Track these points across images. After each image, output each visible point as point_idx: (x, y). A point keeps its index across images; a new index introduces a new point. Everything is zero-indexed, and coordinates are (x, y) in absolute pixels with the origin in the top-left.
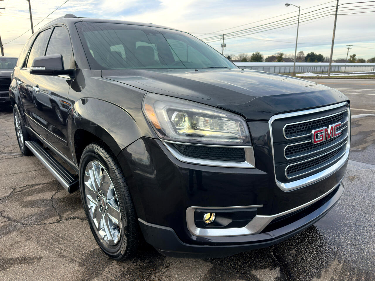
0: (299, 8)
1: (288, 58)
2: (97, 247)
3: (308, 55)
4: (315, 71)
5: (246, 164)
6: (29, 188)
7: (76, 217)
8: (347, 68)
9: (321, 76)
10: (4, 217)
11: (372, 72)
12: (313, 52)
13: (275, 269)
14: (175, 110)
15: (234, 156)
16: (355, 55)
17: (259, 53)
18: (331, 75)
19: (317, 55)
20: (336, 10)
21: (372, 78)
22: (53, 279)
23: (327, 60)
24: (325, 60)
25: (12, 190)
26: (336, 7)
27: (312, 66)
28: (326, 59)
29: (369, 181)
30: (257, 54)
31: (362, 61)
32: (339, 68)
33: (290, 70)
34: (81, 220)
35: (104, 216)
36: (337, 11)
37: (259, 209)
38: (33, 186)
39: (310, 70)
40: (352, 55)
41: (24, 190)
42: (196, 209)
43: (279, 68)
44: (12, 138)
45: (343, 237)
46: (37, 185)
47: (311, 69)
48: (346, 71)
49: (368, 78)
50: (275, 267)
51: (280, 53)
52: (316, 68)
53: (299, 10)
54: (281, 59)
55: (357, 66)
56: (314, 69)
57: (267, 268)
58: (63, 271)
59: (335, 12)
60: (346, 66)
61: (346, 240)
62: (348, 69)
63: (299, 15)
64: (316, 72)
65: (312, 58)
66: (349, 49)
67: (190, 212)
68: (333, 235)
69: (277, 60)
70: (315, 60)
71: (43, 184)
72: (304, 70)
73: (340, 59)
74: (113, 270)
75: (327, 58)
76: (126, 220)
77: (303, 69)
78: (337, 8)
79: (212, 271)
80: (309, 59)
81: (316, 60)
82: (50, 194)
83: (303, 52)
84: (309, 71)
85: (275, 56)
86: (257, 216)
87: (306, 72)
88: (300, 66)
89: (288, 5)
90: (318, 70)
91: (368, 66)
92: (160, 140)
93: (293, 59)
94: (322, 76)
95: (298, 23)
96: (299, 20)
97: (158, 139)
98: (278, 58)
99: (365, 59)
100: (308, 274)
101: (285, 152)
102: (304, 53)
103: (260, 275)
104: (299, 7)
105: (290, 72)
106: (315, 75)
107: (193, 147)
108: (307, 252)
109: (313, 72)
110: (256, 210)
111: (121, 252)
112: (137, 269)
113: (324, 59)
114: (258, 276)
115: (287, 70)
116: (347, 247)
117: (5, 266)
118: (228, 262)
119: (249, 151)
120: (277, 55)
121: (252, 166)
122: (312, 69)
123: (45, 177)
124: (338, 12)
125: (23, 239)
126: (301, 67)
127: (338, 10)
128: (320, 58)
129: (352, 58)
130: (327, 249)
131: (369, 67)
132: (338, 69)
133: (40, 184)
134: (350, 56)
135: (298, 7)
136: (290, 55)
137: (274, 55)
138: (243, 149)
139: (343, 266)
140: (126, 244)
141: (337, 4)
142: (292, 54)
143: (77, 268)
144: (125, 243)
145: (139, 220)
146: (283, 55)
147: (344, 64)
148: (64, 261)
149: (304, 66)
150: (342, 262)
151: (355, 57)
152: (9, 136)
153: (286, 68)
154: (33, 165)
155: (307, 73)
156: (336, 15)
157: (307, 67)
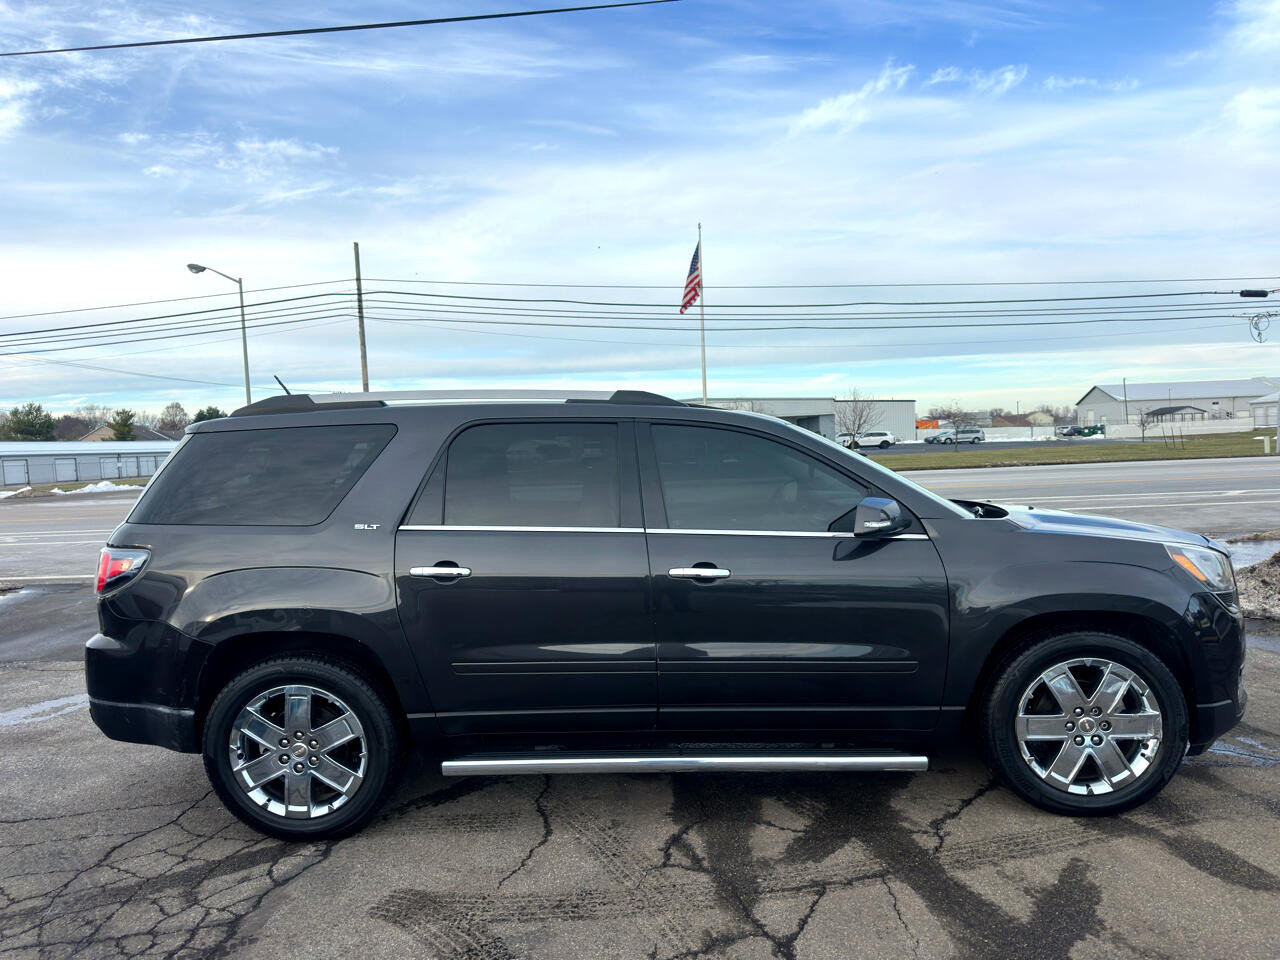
0: (238, 285)
12: (214, 407)
17: (39, 409)
30: (29, 413)
36: (360, 308)
51: (120, 410)
54: (125, 429)
63: (242, 307)
69: (113, 434)
83: (182, 405)
89: (197, 269)
92: (1211, 594)
95: (244, 328)
96: (243, 321)
97: (1209, 592)
98: (117, 427)
102: (187, 410)
135: (235, 280)
141: (359, 289)
146: (132, 416)
153: (141, 459)
156: (361, 317)
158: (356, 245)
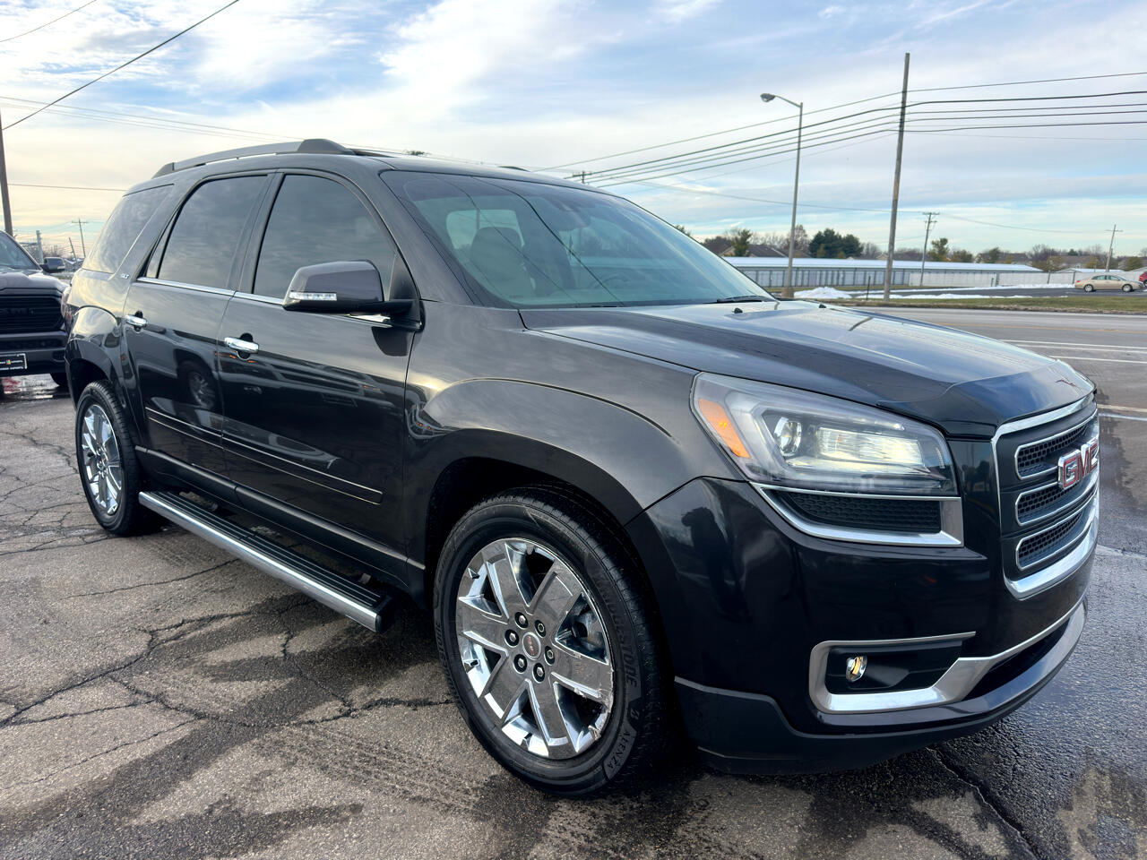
0: (799, 109)
1: (763, 246)
2: (496, 770)
3: (819, 238)
4: (840, 283)
5: (944, 538)
6: (196, 629)
7: (391, 700)
8: (926, 275)
9: (865, 297)
10: (176, 709)
11: (994, 288)
12: (831, 229)
13: (963, 796)
14: (779, 414)
15: (910, 520)
16: (944, 241)
18: (892, 297)
19: (843, 236)
20: (899, 117)
21: (1002, 306)
22: (425, 854)
23: (871, 252)
24: (864, 251)
25: (147, 637)
26: (900, 110)
27: (833, 269)
28: (868, 249)
29: (1098, 583)
31: (964, 257)
32: (906, 276)
33: (770, 281)
34: (409, 705)
35: (534, 684)
36: (902, 122)
37: (967, 641)
38: (202, 622)
39: (826, 279)
40: (937, 239)
41: (183, 634)
42: (833, 647)
43: (768, 272)
44: (32, 485)
45: (1087, 715)
46: (213, 619)
47: (830, 276)
48: (925, 283)
49: (991, 306)
50: (961, 791)
51: (739, 230)
52: (844, 274)
53: (801, 115)
54: (744, 247)
55: (953, 271)
56: (838, 278)
57: (943, 795)
58: (438, 834)
59: (899, 124)
60: (923, 271)
61: (1097, 723)
62: (930, 280)
63: (800, 129)
64: (843, 285)
65: (829, 245)
66: (929, 222)
67: (818, 656)
68: (1061, 712)
69: (732, 250)
70: (837, 252)
71: (232, 616)
72: (811, 280)
73: (905, 249)
74: (569, 824)
75: (870, 247)
76: (639, 684)
77: (806, 276)
78: (903, 114)
79: (816, 809)
80: (821, 250)
81: (842, 253)
82: (271, 642)
83: (805, 227)
84: (823, 283)
85: (725, 239)
86: (960, 659)
87: (817, 286)
88: (798, 268)
89: (768, 98)
90: (849, 280)
91: (982, 272)
92: (750, 484)
93: (774, 247)
94: (867, 299)
95: (799, 149)
96: (799, 142)
97: (744, 481)
98: (736, 245)
99: (972, 253)
100: (1043, 801)
101: (1016, 508)
102: (807, 232)
103: (934, 812)
104: (799, 104)
105: (770, 284)
106: (845, 295)
107: (831, 501)
108: (1018, 754)
109: (837, 287)
110: (960, 644)
111: (608, 770)
112: (630, 817)
113: (862, 248)
114: (932, 815)
115: (762, 279)
116: (1105, 739)
117: (273, 835)
118: (846, 787)
119: (953, 506)
120: (730, 236)
121: (958, 542)
122: (832, 278)
123: (224, 596)
124: (906, 124)
125: (276, 763)
126: (800, 272)
127: (907, 117)
128: (849, 247)
129: (937, 250)
130: (1061, 744)
131: (985, 276)
132: (903, 278)
133: (222, 617)
134: (933, 243)
135: (796, 105)
136: (767, 235)
137: (723, 236)
138: (937, 502)
139: (1112, 779)
140: (629, 747)
141: (904, 102)
142: (774, 233)
143: (472, 826)
144: (627, 745)
145: (678, 680)
146: (750, 236)
147: (918, 265)
148: (425, 810)
149: (809, 269)
150: (1107, 771)
151: (945, 246)
152: (18, 479)
153: (760, 272)
154: (160, 565)
155: (820, 288)
156: (901, 132)
157: (819, 272)
158: (908, 55)
